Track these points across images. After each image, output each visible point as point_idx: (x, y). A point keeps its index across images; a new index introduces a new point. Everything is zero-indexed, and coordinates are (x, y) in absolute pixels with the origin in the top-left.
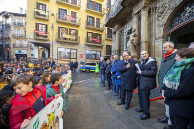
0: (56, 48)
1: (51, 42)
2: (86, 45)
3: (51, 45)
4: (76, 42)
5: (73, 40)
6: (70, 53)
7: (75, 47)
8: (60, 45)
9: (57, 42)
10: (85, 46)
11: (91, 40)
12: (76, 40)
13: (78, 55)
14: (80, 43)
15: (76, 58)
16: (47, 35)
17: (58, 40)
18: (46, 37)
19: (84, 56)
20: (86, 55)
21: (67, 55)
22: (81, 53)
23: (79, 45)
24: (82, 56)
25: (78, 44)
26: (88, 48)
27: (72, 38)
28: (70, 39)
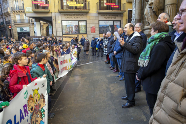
0: (59, 22)
1: (53, 14)
2: (99, 13)
3: (53, 18)
4: (85, 11)
5: (80, 8)
6: (78, 27)
7: (84, 18)
8: (64, 18)
9: (61, 13)
10: (97, 15)
11: (105, 5)
12: (85, 7)
13: (89, 29)
14: (90, 11)
15: (86, 33)
16: (47, 5)
17: (62, 11)
18: (47, 8)
19: (97, 29)
20: (100, 28)
21: (74, 30)
22: (92, 25)
23: (89, 15)
24: (93, 30)
25: (87, 13)
26: (101, 18)
27: (78, 5)
28: (76, 8)
